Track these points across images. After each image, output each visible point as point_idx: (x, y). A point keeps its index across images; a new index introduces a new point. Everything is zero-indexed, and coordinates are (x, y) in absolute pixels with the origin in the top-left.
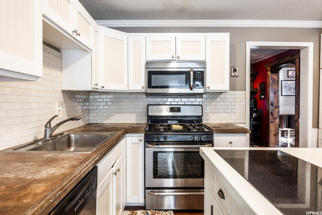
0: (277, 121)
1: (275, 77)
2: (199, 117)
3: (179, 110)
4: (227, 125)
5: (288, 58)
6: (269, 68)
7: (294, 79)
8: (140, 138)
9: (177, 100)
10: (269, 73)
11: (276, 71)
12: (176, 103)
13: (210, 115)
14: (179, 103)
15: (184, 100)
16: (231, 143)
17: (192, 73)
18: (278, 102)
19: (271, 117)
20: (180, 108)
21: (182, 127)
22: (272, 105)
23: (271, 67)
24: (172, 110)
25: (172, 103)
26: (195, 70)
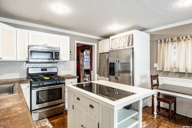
0: (83, 72)
1: (82, 54)
2: (56, 73)
3: (46, 70)
4: (69, 75)
5: (87, 47)
6: (80, 50)
7: (89, 55)
8: (27, 85)
9: (44, 65)
10: (80, 52)
11: (83, 52)
12: (44, 67)
13: (61, 71)
14: (45, 66)
15: (48, 65)
16: (72, 82)
17: (54, 53)
18: (83, 64)
19: (81, 71)
20: (47, 69)
21: (49, 78)
22: (81, 66)
23: (81, 50)
24: (42, 70)
25: (42, 67)
26: (55, 51)
